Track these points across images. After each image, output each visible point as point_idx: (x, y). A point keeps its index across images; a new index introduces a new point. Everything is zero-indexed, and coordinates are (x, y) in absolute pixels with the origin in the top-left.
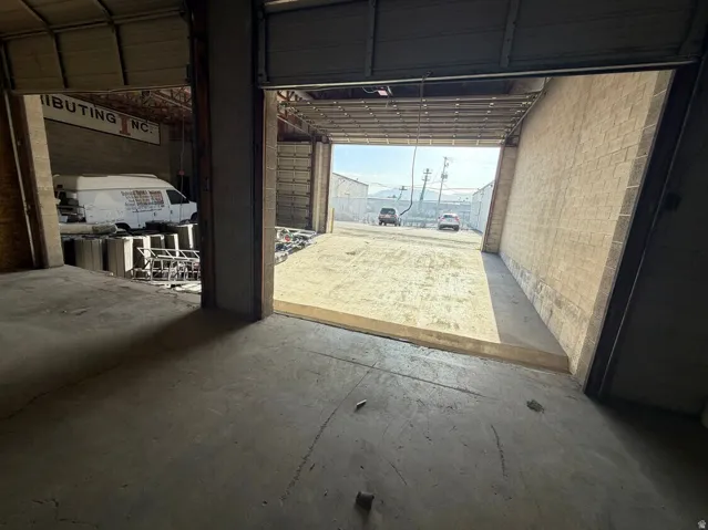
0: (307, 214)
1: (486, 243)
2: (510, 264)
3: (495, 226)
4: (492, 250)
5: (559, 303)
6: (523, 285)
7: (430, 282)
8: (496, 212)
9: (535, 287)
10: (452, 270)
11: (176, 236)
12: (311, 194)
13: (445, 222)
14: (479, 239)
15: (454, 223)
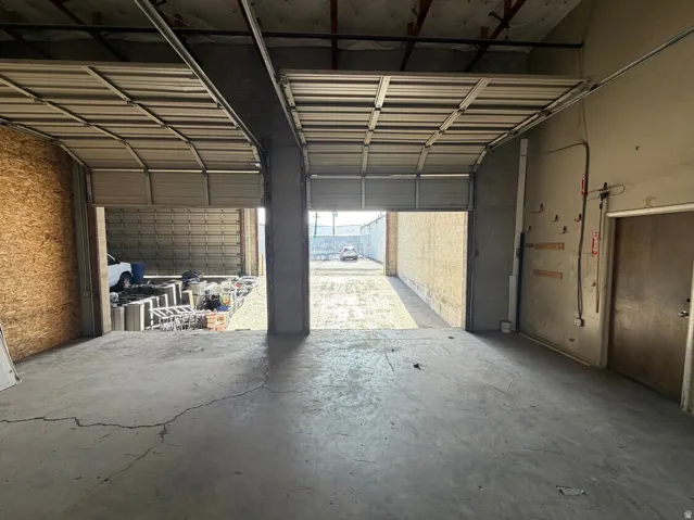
0: (238, 261)
1: (387, 269)
2: (408, 282)
3: (392, 256)
4: (392, 274)
5: (443, 301)
6: (420, 295)
7: (363, 302)
8: (391, 246)
9: (428, 295)
10: (373, 292)
11: (166, 295)
12: (241, 244)
13: (346, 254)
14: (382, 267)
15: (353, 254)
